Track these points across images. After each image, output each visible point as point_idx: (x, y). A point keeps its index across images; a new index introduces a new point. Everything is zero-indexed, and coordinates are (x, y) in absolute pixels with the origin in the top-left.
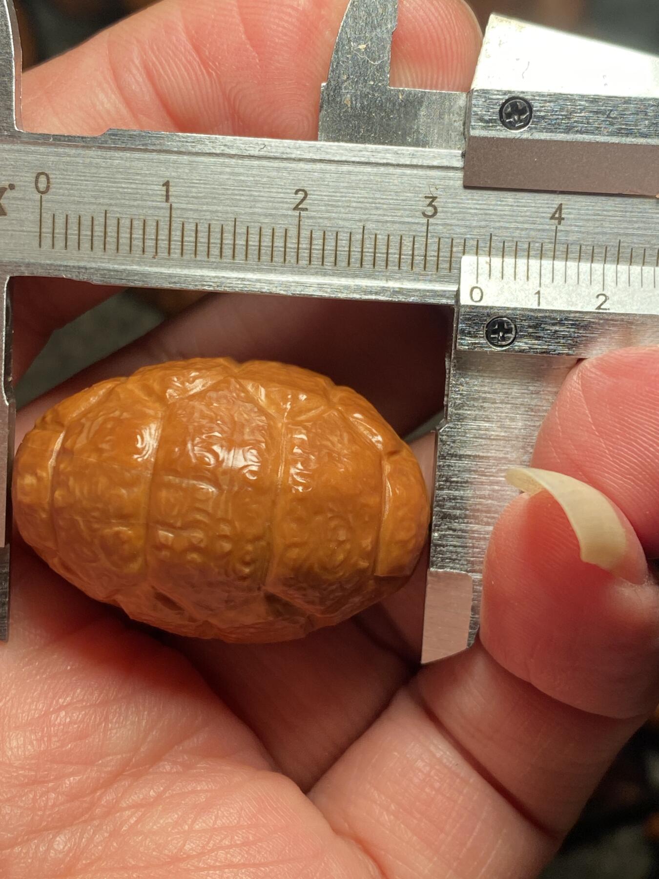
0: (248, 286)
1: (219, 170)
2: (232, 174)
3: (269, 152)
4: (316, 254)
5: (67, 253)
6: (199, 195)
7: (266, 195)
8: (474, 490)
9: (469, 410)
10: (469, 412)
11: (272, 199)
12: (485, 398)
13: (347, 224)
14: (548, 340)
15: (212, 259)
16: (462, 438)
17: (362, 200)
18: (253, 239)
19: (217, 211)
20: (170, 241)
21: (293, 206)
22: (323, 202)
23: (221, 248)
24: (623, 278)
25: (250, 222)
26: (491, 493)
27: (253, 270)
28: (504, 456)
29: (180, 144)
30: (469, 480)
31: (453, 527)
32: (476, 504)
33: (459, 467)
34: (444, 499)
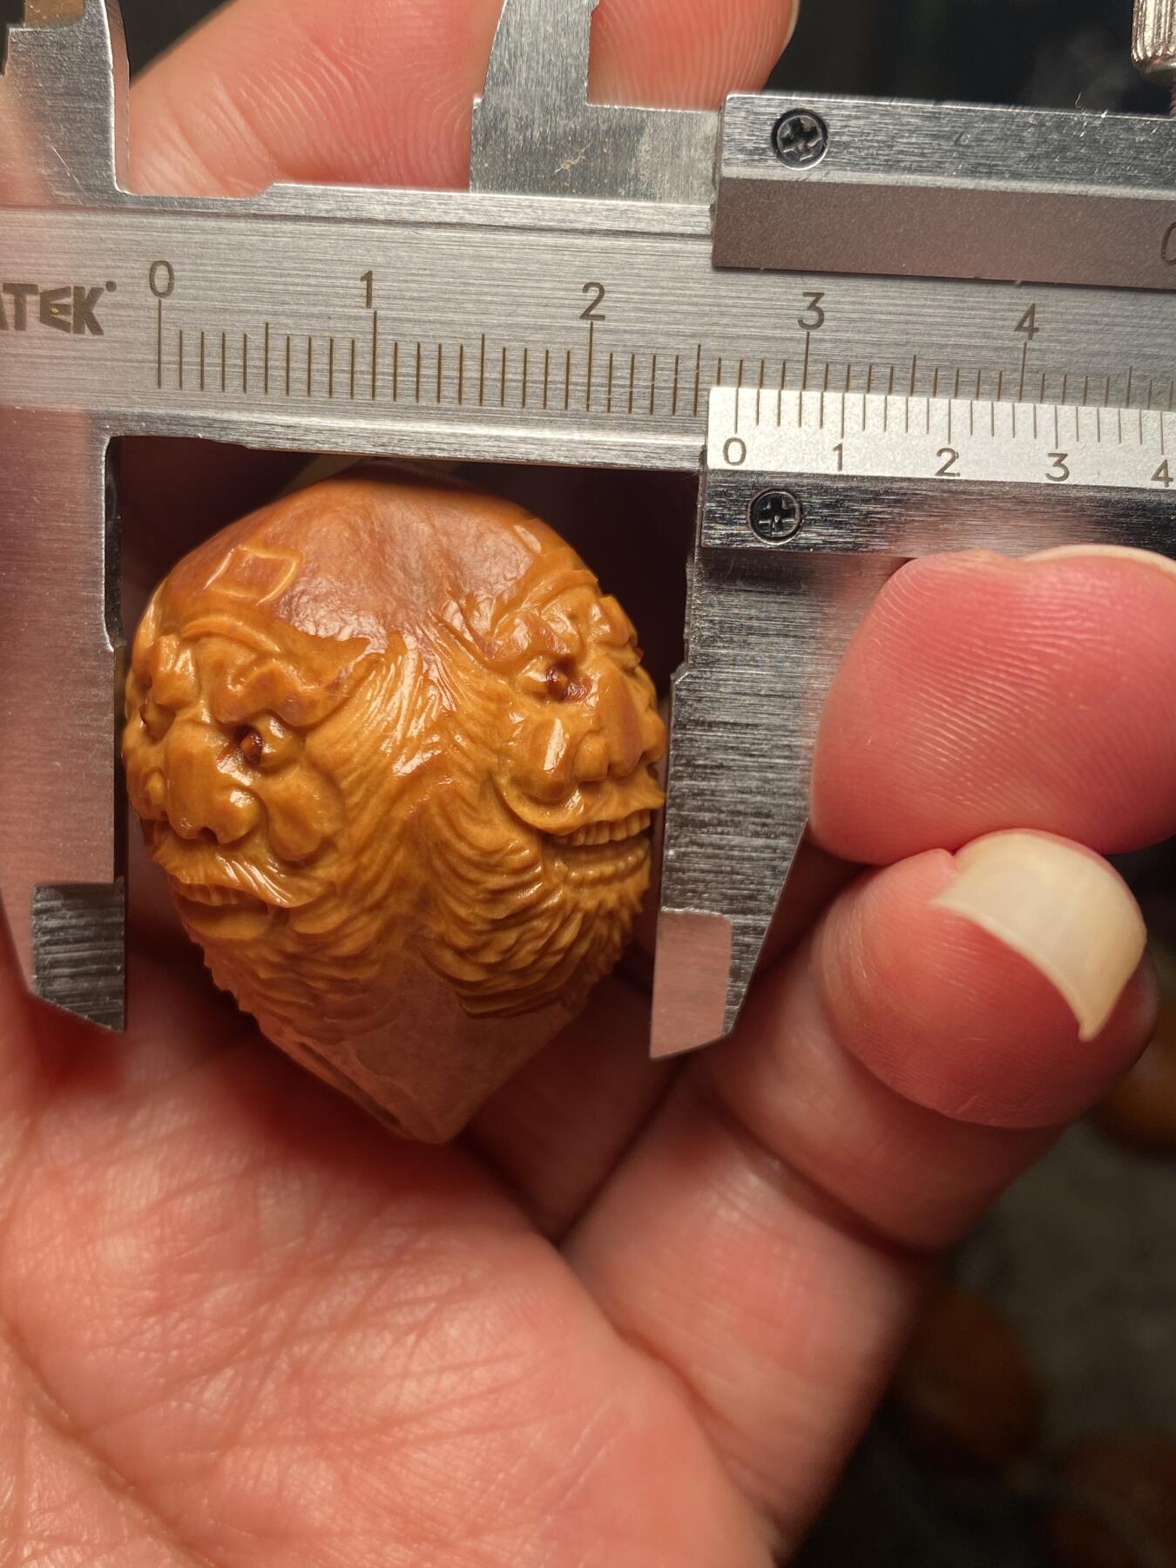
0: (505, 450)
1: (456, 252)
2: (477, 258)
3: (539, 220)
4: (620, 394)
5: (204, 396)
6: (423, 295)
7: (535, 292)
8: (734, 781)
9: (724, 647)
10: (724, 651)
11: (545, 301)
12: (750, 628)
13: (673, 342)
14: (855, 527)
15: (444, 404)
16: (711, 694)
17: (694, 300)
18: (513, 371)
19: (452, 323)
20: (374, 374)
21: (580, 312)
22: (632, 305)
23: (460, 385)
24: (983, 421)
25: (509, 340)
26: (760, 783)
27: (513, 423)
28: (783, 723)
29: (389, 208)
30: (725, 764)
31: (698, 840)
32: (736, 803)
33: (708, 741)
34: (684, 794)
